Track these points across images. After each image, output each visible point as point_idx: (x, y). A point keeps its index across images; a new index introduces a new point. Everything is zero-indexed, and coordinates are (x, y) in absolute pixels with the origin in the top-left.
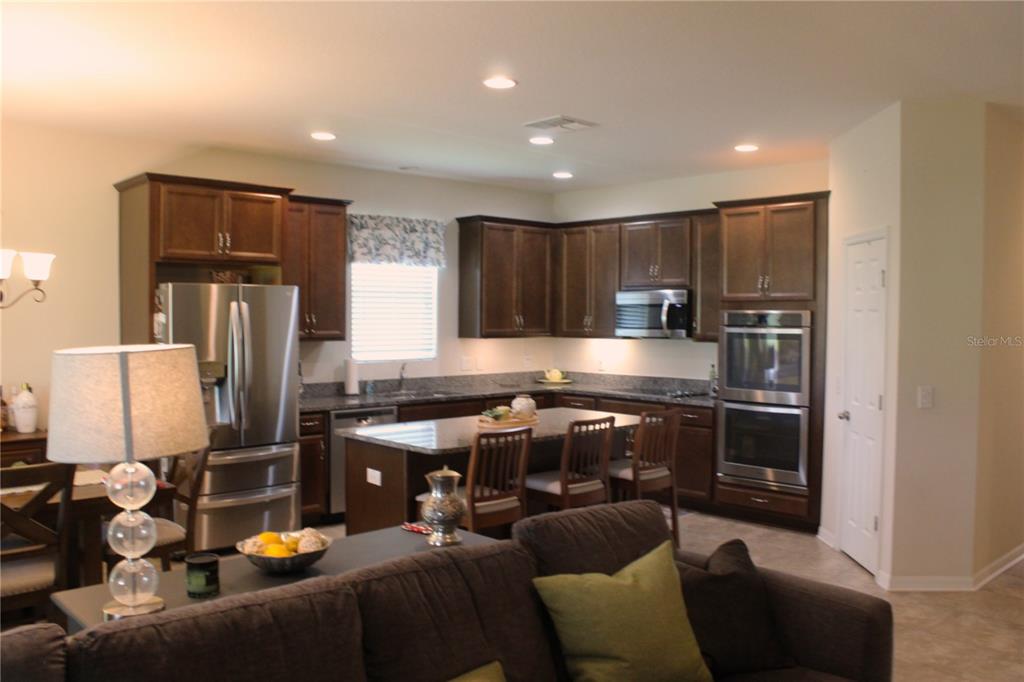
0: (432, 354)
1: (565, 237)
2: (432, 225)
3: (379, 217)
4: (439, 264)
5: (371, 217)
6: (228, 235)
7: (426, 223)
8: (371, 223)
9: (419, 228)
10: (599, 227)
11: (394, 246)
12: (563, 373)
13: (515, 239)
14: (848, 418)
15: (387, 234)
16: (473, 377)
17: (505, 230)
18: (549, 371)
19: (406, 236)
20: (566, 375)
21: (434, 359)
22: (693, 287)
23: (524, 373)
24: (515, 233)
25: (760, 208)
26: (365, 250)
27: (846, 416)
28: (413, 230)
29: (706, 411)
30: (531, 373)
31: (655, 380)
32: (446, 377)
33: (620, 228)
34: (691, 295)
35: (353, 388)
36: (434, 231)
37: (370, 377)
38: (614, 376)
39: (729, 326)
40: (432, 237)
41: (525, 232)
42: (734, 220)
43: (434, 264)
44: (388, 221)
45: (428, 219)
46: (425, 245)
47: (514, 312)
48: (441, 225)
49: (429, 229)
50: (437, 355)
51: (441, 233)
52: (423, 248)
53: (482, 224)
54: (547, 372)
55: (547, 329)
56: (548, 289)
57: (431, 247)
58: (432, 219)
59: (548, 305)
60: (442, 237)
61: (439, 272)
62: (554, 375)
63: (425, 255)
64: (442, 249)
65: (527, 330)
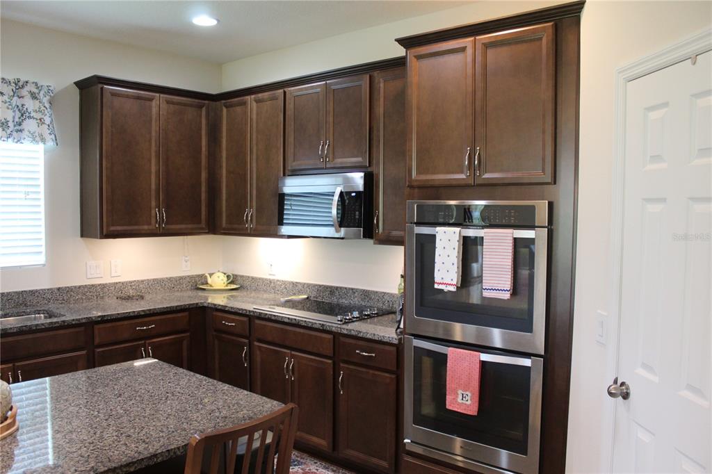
0: (41, 259)
1: (225, 110)
2: (31, 88)
4: (43, 140)
10: (260, 95)
12: (228, 277)
13: (154, 110)
14: (626, 396)
16: (103, 286)
17: (138, 98)
18: (211, 275)
20: (232, 279)
21: (44, 265)
22: (373, 169)
23: (181, 278)
24: (154, 103)
25: (467, 42)
27: (621, 392)
29: (387, 348)
30: (191, 277)
31: (332, 290)
33: (285, 93)
34: (369, 179)
36: (34, 96)
38: (284, 282)
39: (419, 224)
40: (30, 105)
41: (168, 102)
42: (426, 63)
43: (34, 140)
45: (23, 79)
46: (18, 114)
47: (153, 203)
48: (45, 89)
49: (24, 92)
50: (46, 261)
51: (45, 100)
52: (14, 117)
53: (102, 88)
54: (208, 276)
55: (203, 225)
56: (204, 175)
57: (30, 117)
58: (31, 80)
59: (203, 196)
60: (47, 105)
61: (46, 152)
62: (218, 281)
63: (18, 127)
64: (48, 120)
65: (173, 227)
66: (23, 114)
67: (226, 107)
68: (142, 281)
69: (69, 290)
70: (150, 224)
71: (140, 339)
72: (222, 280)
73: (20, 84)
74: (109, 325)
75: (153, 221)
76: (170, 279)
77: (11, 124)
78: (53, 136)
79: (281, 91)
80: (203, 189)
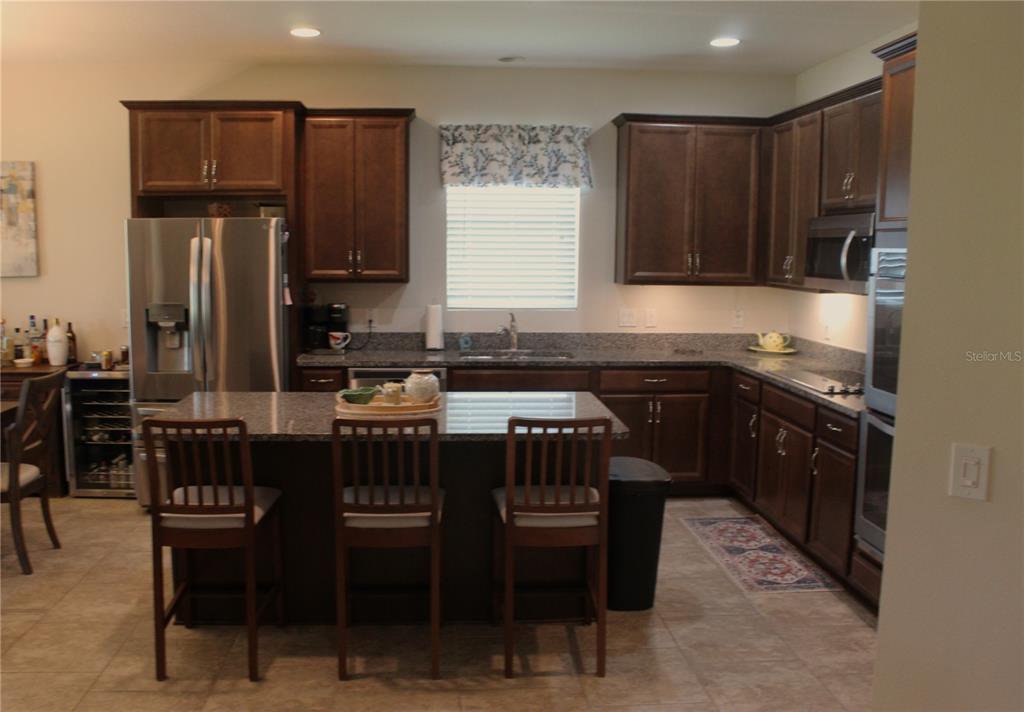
0: (573, 303)
1: (776, 136)
2: (567, 132)
3: (480, 126)
4: (577, 184)
5: (468, 128)
6: (215, 162)
7: (555, 131)
8: (470, 136)
9: (543, 136)
10: (803, 118)
11: (503, 163)
12: (785, 339)
13: (690, 144)
15: (494, 147)
16: (636, 336)
18: (764, 335)
19: (524, 148)
20: (791, 343)
21: (575, 309)
24: (690, 136)
26: (457, 170)
28: (535, 141)
30: (743, 336)
32: (588, 334)
35: (435, 341)
36: (569, 140)
37: (465, 328)
39: (879, 277)
40: (566, 149)
43: (569, 184)
44: (494, 131)
45: (559, 125)
46: (554, 159)
47: (686, 248)
48: (580, 132)
49: (560, 137)
50: (579, 305)
51: (579, 143)
52: (550, 163)
53: (630, 126)
54: (760, 336)
55: (748, 274)
56: (752, 216)
57: (565, 162)
58: (566, 124)
59: (750, 241)
60: (581, 148)
61: (582, 195)
62: (772, 342)
63: (554, 173)
64: (581, 163)
65: (709, 275)
66: (560, 158)
67: (778, 132)
68: (681, 335)
69: (598, 336)
70: (681, 271)
71: (649, 392)
72: (775, 341)
73: (556, 130)
74: (615, 372)
75: (685, 267)
76: (715, 336)
77: (546, 170)
78: (586, 179)
79: (819, 112)
80: (751, 231)
